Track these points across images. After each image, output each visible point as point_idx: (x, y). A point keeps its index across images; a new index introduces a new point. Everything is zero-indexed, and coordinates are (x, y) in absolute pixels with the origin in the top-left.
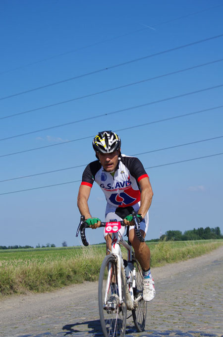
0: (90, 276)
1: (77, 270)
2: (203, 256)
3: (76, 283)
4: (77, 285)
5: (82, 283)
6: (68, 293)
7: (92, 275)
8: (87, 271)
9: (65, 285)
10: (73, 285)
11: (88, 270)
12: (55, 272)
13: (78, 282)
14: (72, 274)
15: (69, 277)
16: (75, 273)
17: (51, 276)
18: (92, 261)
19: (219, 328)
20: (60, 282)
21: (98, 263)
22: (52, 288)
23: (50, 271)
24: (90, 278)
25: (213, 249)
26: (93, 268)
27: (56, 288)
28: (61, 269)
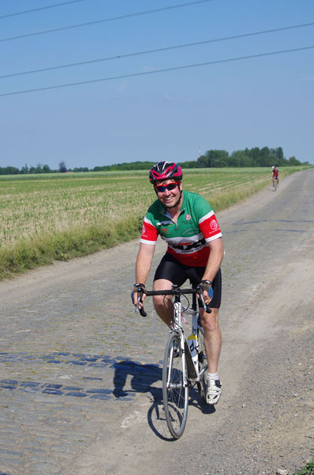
0: (62, 255)
1: (45, 249)
2: (231, 209)
3: (43, 265)
4: (44, 267)
5: (52, 264)
6: (31, 281)
7: (64, 253)
8: (59, 249)
9: (29, 269)
10: (39, 268)
11: (59, 246)
12: (16, 255)
13: (46, 263)
14: (38, 255)
15: (34, 259)
16: (43, 252)
17: (11, 261)
18: (65, 236)
19: (150, 353)
20: (23, 266)
21: (73, 238)
22: (13, 274)
23: (11, 254)
24: (62, 257)
25: (252, 193)
26: (66, 245)
27: (18, 274)
28: (24, 250)
